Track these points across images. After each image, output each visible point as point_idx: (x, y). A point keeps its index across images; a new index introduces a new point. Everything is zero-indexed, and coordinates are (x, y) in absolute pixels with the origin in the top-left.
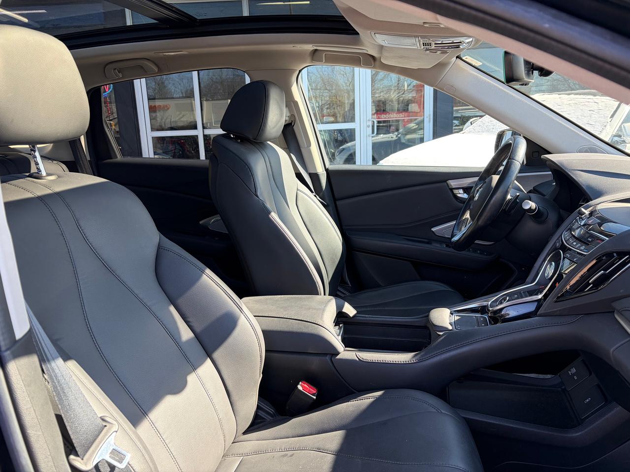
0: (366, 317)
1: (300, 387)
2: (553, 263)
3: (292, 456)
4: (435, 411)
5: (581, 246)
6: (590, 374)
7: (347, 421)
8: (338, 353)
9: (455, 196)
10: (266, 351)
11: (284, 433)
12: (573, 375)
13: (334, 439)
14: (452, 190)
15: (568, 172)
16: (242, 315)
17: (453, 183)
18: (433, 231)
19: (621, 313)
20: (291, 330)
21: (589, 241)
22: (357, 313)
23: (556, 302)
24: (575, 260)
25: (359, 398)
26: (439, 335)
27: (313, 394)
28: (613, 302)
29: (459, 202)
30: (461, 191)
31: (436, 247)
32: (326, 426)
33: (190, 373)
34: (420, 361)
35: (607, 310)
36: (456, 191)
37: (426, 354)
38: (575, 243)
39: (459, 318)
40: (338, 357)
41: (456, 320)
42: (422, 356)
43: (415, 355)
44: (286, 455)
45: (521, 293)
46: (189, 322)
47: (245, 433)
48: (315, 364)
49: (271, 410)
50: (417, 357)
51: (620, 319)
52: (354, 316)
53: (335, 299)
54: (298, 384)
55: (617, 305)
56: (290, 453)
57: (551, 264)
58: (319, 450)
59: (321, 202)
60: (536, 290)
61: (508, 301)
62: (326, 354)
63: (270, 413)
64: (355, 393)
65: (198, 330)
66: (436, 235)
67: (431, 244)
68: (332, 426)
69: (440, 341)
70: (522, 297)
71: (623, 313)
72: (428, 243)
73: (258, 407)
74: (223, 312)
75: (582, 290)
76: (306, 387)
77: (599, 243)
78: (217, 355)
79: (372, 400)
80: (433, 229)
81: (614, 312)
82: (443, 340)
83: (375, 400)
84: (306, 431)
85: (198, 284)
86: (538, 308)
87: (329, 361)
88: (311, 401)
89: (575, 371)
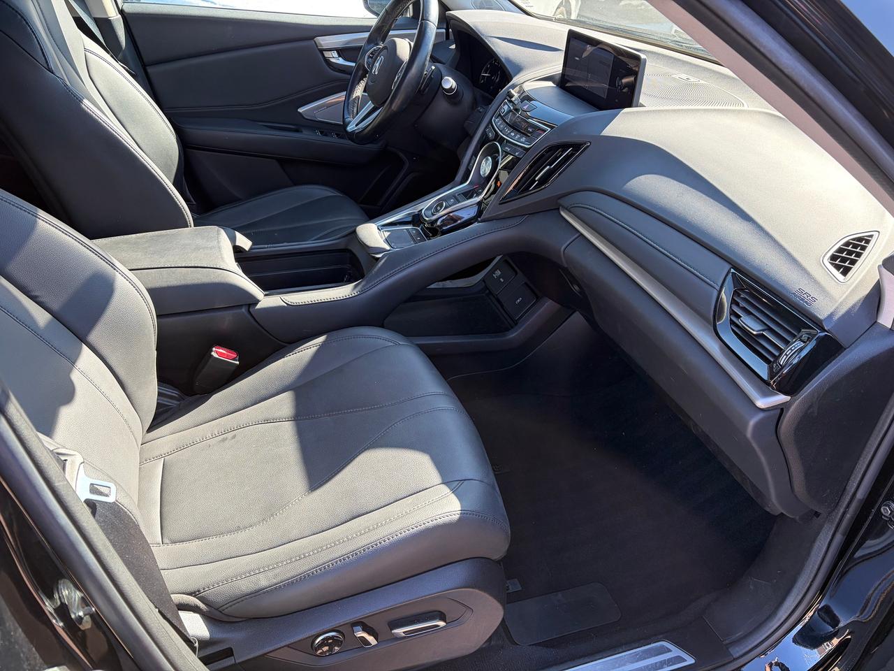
0: (265, 248)
1: (214, 354)
2: (489, 158)
3: (234, 437)
4: (392, 344)
5: (521, 137)
6: (516, 273)
7: (288, 380)
8: (257, 301)
9: (327, 61)
10: (157, 316)
11: (208, 416)
12: (500, 277)
13: (284, 404)
14: (322, 51)
15: (484, 39)
16: (117, 274)
17: (325, 41)
18: (299, 113)
19: (569, 210)
20: (183, 282)
21: (529, 132)
22: (253, 244)
23: (500, 204)
24: (517, 154)
25: (296, 351)
26: (377, 259)
27: (234, 359)
28: (559, 198)
29: (332, 70)
30: (335, 54)
31: (306, 135)
32: (264, 393)
33: (70, 371)
34: (362, 292)
35: (552, 208)
36: (327, 54)
37: (367, 283)
38: (513, 134)
39: (389, 233)
40: (258, 306)
41: (386, 236)
42: (363, 286)
43: (356, 286)
44: (224, 440)
45: (455, 197)
46: (36, 297)
47: (150, 429)
48: (226, 320)
49: (175, 393)
50: (359, 288)
51: (566, 214)
52: (251, 249)
53: (223, 229)
54: (212, 351)
55: (562, 202)
56: (230, 435)
57: (487, 159)
58: (267, 421)
59: (127, 70)
60: (470, 191)
61: (446, 208)
62: (240, 306)
63: (175, 397)
64: (286, 346)
65: (55, 306)
66: (304, 118)
67: (302, 132)
68: (272, 390)
69: (382, 265)
70: (459, 202)
71: (572, 209)
72: (297, 131)
73: (160, 394)
74: (88, 273)
75: (527, 189)
76: (221, 353)
77: (541, 134)
78: (93, 337)
79: (314, 349)
80: (301, 110)
81: (559, 209)
82: (384, 263)
83: (318, 349)
84: (238, 404)
85: (34, 237)
86: (480, 213)
87: (246, 313)
88: (233, 368)
89: (500, 273)
